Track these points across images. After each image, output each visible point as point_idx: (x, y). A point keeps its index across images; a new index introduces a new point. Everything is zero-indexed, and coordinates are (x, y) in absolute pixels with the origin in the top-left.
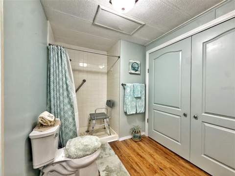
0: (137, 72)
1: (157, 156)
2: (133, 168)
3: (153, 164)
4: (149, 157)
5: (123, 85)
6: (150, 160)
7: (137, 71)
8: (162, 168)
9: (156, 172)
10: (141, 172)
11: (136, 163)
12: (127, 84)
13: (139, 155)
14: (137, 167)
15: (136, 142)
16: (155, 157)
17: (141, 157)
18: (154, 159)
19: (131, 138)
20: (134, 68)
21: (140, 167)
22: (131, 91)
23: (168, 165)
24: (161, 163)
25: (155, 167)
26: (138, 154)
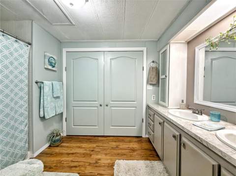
0: (54, 69)
1: (84, 145)
2: (72, 167)
3: (85, 152)
4: (79, 149)
5: (37, 83)
6: (81, 151)
7: (54, 67)
8: (92, 150)
9: (91, 155)
10: (80, 164)
11: (72, 161)
12: (45, 82)
13: (70, 154)
14: (75, 163)
15: (57, 146)
16: (83, 146)
17: (72, 154)
18: (84, 148)
19: (50, 146)
20: (51, 64)
21: (77, 162)
22: (49, 90)
23: (95, 145)
24: (90, 147)
25: (88, 152)
26: (68, 154)
